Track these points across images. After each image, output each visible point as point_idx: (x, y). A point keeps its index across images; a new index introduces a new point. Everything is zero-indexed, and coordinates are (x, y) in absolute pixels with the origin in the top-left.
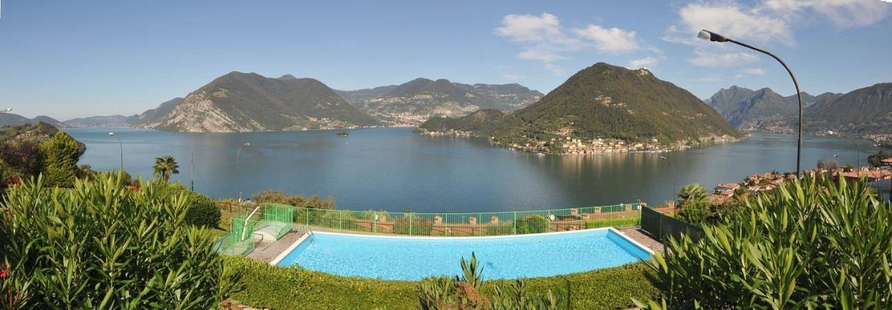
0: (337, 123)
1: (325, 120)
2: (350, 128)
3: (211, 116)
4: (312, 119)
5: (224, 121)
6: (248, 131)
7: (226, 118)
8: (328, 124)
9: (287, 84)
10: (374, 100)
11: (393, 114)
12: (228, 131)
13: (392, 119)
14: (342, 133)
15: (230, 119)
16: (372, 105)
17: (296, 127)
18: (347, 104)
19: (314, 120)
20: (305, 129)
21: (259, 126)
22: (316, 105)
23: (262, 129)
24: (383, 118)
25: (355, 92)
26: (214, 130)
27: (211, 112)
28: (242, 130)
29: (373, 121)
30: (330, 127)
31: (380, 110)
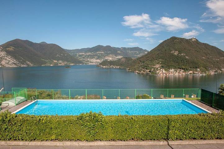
0: (66, 63)
1: (60, 61)
2: (71, 65)
3: (6, 59)
4: (55, 61)
5: (12, 61)
6: (25, 66)
7: (14, 60)
8: (61, 63)
9: (43, 46)
10: (81, 54)
11: (88, 59)
12: (15, 66)
13: (88, 61)
14: (68, 67)
15: (16, 60)
16: (80, 56)
17: (48, 65)
18: (70, 55)
19: (56, 61)
20: (52, 65)
21: (30, 64)
22: (56, 55)
23: (32, 65)
24: (85, 61)
25: (73, 50)
26: (7, 66)
27: (5, 57)
28: (22, 66)
29: (80, 62)
30: (63, 64)
31: (84, 58)
